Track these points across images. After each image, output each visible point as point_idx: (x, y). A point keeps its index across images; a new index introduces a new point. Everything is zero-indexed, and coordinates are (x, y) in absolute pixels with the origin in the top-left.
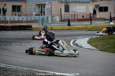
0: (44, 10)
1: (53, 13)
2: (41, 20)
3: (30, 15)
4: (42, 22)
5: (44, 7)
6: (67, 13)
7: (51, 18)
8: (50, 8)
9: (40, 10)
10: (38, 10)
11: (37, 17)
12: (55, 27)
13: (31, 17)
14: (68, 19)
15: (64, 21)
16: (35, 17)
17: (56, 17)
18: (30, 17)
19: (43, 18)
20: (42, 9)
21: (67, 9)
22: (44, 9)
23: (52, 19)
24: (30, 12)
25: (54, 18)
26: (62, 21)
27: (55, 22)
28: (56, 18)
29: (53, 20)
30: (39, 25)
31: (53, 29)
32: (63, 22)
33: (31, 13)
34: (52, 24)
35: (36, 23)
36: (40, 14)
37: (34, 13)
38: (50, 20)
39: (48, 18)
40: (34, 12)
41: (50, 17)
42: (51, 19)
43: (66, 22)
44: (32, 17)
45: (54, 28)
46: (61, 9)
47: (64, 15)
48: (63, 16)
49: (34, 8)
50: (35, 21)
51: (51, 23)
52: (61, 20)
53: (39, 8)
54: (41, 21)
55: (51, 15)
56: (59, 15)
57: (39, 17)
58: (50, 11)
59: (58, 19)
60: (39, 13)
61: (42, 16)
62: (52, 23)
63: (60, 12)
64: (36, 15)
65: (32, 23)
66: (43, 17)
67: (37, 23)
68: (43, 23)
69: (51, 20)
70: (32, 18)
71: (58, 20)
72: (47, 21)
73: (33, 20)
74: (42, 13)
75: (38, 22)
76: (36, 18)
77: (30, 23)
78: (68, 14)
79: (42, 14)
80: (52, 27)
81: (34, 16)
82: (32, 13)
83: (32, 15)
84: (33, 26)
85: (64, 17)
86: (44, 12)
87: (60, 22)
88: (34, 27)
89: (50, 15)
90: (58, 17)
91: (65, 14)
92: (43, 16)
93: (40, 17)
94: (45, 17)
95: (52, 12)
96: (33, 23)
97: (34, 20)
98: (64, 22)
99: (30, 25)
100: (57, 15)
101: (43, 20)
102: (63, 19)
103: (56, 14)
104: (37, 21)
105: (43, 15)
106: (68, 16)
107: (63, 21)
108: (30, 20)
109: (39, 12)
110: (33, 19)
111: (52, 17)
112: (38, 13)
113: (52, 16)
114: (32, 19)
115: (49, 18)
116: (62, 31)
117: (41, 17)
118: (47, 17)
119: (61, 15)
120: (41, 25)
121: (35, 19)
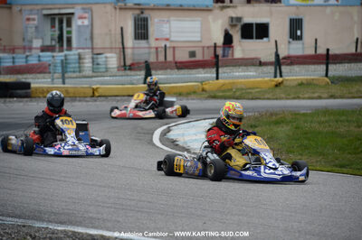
0: (69, 32)
1: (98, 43)
2: (59, 65)
3: (24, 48)
4: (64, 72)
5: (69, 24)
6: (143, 43)
7: (93, 58)
8: (87, 26)
9: (57, 33)
10: (49, 34)
11: (46, 57)
12: (103, 88)
13: (28, 54)
14: (146, 62)
15: (132, 67)
16: (39, 56)
17: (109, 55)
18: (24, 56)
19: (66, 59)
20: (61, 29)
21: (142, 31)
22: (69, 29)
23: (93, 62)
24: (24, 39)
25: (101, 59)
26: (127, 67)
27: (104, 70)
28: (106, 57)
29: (98, 64)
30: (53, 80)
31: (97, 94)
32: (128, 72)
33: (26, 44)
34: (94, 79)
35: (42, 75)
36: (57, 46)
37: (37, 43)
38: (87, 63)
39: (80, 58)
40: (36, 38)
41: (87, 56)
42: (91, 60)
43: (138, 73)
44: (31, 55)
45: (100, 91)
46: (122, 29)
47: (133, 48)
48: (128, 52)
49: (36, 27)
50: (41, 69)
51: (91, 73)
52: (122, 64)
53: (53, 26)
54: (59, 69)
55: (92, 48)
56: (118, 51)
57: (53, 57)
58: (88, 36)
59: (113, 60)
60: (54, 43)
61: (62, 51)
62: (95, 74)
63: (120, 40)
64: (44, 49)
65: (31, 76)
66: (66, 56)
67: (46, 75)
68: (66, 75)
69: (90, 65)
70: (29, 58)
71: (115, 66)
72: (79, 67)
73: (33, 65)
74: (63, 41)
75: (50, 73)
76: (42, 59)
77: (25, 76)
78: (146, 46)
79: (62, 46)
80: (94, 87)
81: (36, 52)
82: (31, 42)
83: (30, 49)
84: (32, 86)
85: (133, 54)
86: (69, 40)
87: (121, 73)
88: (36, 89)
89: (87, 50)
90: (114, 55)
91: (136, 46)
92: (66, 52)
93: (55, 54)
94: (73, 54)
95: (95, 41)
96: (32, 73)
97: (36, 65)
98: (133, 73)
99: (24, 80)
100: (111, 49)
101: (65, 64)
102: (128, 63)
103: (107, 45)
104: (45, 68)
105: (67, 50)
106: (147, 51)
107: (130, 69)
108: (24, 64)
109: (52, 39)
110: (33, 61)
111: (95, 56)
112: (48, 43)
113: (96, 51)
114: (30, 62)
115: (84, 59)
116: (125, 100)
117: (59, 56)
118: (79, 55)
119: (123, 48)
120: (61, 80)
121: (39, 60)
